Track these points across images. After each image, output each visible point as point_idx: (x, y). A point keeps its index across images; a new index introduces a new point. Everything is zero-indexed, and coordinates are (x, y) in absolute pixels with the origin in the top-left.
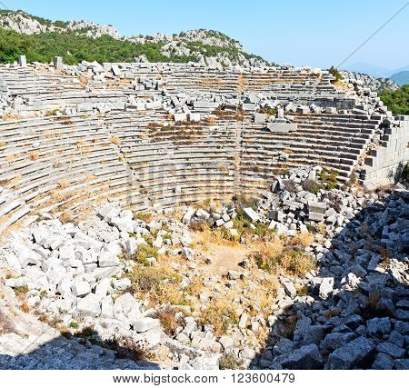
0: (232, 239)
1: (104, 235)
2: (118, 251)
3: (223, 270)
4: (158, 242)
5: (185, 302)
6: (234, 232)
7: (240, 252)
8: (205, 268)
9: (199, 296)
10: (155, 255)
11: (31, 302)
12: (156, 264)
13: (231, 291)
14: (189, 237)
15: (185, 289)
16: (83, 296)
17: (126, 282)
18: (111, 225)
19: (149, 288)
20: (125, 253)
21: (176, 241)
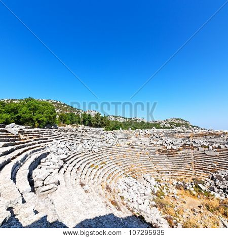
0: (194, 195)
1: (145, 185)
2: (151, 191)
3: (191, 207)
4: (164, 191)
5: (176, 216)
6: (195, 193)
7: (198, 202)
8: (184, 204)
9: (182, 215)
10: (164, 195)
11: (125, 202)
12: (164, 199)
13: (196, 217)
14: (176, 191)
15: (176, 211)
16: (140, 204)
17: (154, 203)
18: (148, 182)
19: (162, 207)
20: (153, 192)
21: (171, 192)
